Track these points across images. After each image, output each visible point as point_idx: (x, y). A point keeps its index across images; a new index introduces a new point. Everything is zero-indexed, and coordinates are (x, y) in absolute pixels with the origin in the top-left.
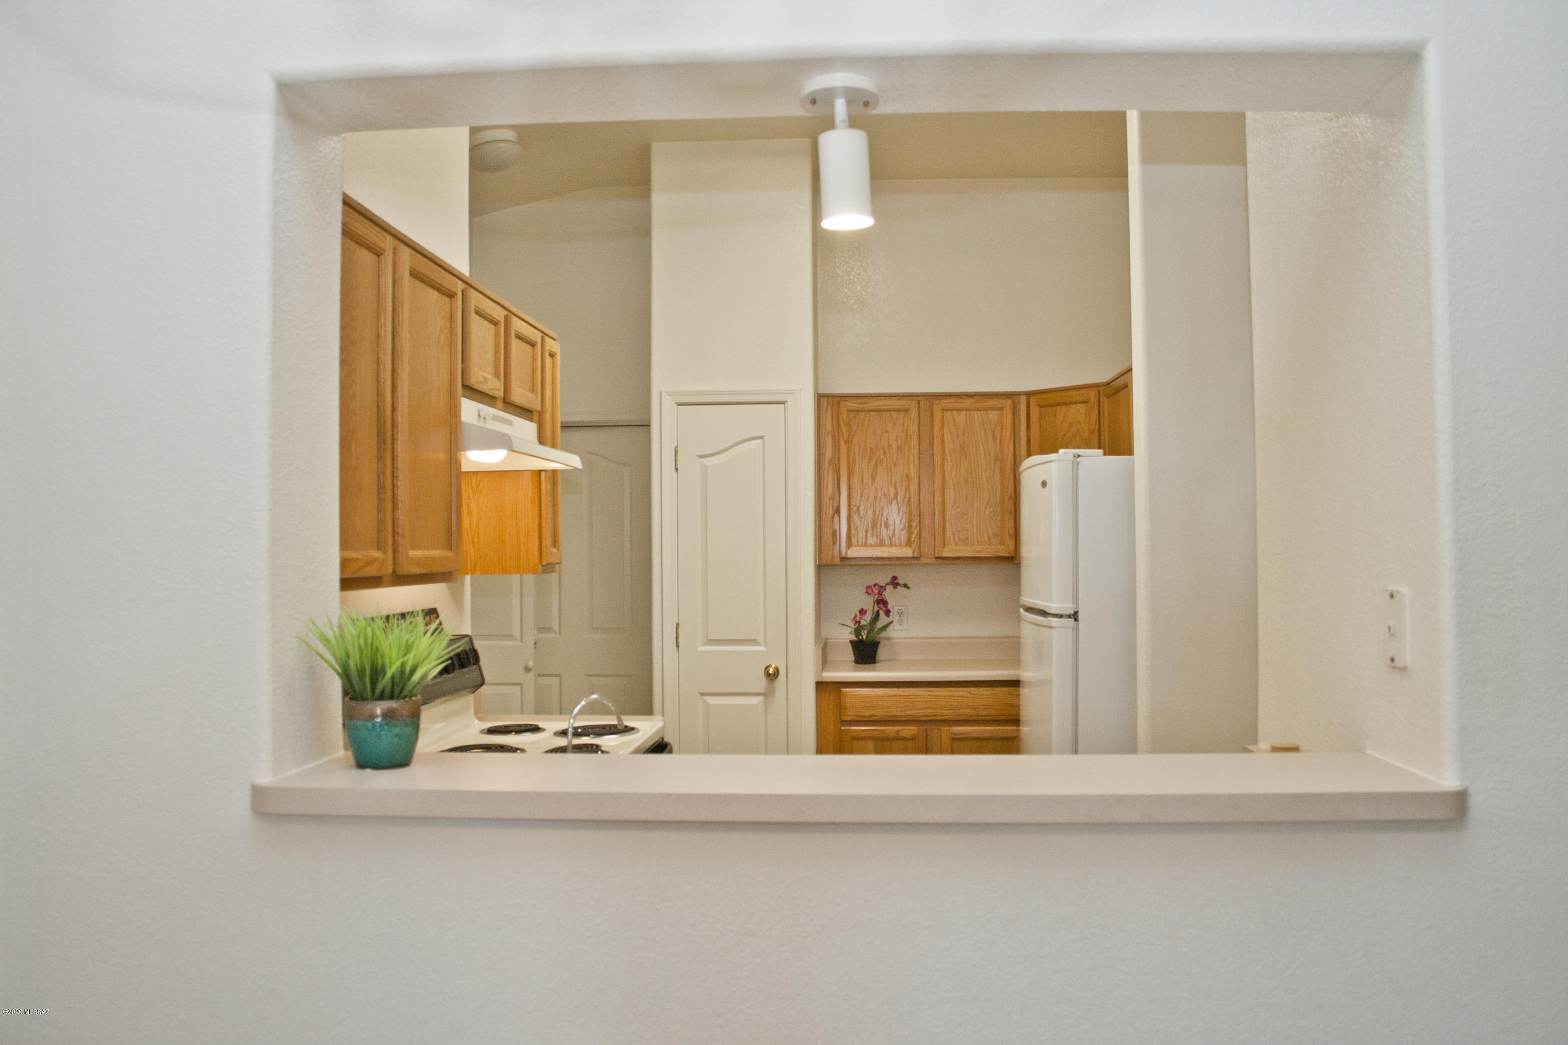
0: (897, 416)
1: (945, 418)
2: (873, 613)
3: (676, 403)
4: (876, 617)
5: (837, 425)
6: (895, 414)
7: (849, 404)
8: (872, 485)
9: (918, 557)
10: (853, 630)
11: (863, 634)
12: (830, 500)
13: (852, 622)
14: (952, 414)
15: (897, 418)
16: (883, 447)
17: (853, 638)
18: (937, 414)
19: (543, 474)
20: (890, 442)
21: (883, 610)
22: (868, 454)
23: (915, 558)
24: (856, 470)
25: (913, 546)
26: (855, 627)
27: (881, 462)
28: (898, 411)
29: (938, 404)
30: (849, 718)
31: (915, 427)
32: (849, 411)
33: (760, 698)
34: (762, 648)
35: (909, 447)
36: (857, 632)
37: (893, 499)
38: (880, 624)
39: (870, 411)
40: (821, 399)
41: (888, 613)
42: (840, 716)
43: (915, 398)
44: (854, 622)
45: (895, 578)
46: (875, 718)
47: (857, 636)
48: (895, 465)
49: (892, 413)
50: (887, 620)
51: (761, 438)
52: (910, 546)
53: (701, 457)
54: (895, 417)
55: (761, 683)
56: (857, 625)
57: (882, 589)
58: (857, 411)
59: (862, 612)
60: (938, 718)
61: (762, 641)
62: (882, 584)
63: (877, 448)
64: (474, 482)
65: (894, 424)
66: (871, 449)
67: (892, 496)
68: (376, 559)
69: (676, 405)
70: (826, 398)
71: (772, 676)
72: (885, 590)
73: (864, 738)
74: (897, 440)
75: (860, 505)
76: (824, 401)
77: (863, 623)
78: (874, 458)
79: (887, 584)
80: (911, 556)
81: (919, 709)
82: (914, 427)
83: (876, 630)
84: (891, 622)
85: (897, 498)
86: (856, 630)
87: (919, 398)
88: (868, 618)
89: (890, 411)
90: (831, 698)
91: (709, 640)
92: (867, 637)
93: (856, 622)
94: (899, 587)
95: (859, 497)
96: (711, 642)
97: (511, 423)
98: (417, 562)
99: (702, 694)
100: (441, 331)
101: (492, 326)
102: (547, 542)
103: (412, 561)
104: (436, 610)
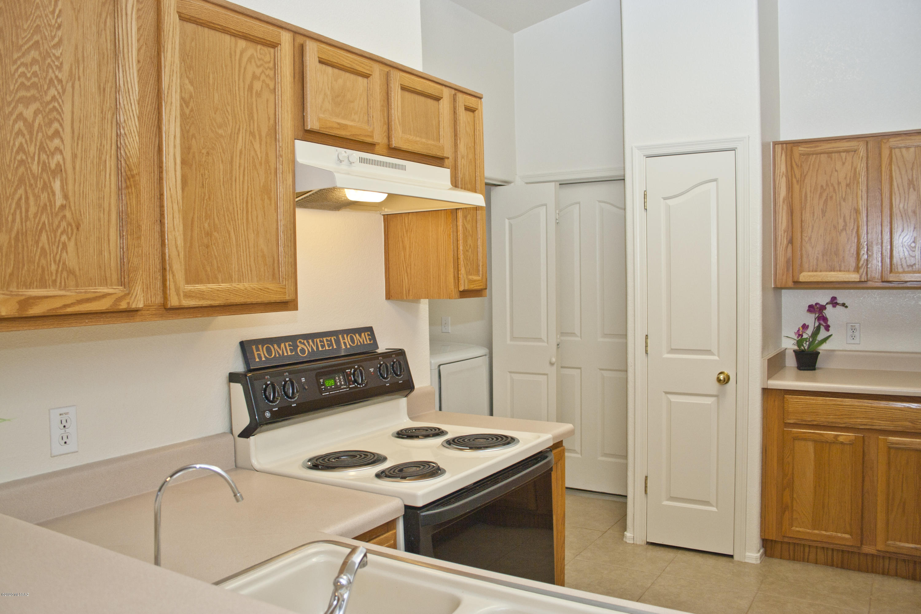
0: (846, 156)
1: (893, 154)
2: (814, 328)
3: (644, 156)
4: (817, 331)
5: (790, 167)
6: (843, 155)
7: (800, 148)
8: (822, 218)
9: (865, 281)
10: (796, 342)
11: (805, 345)
12: (784, 233)
13: (796, 335)
14: (901, 152)
15: (846, 159)
16: (832, 185)
17: (796, 348)
18: (885, 153)
20: (839, 181)
21: (823, 325)
22: (819, 192)
23: (862, 282)
24: (808, 205)
25: (861, 271)
26: (798, 339)
27: (831, 197)
28: (847, 151)
29: (886, 143)
30: (792, 421)
31: (864, 165)
32: (800, 154)
33: (713, 399)
34: (716, 358)
35: (858, 183)
36: (799, 343)
37: (842, 230)
38: (820, 337)
39: (821, 153)
40: (776, 146)
41: (827, 328)
42: (784, 419)
43: (863, 139)
44: (797, 335)
45: (834, 299)
46: (815, 423)
47: (799, 346)
48: (844, 200)
49: (842, 154)
50: (828, 334)
51: (715, 180)
52: (858, 272)
53: (665, 199)
54: (844, 158)
55: (714, 387)
56: (800, 338)
57: (823, 308)
58: (808, 154)
59: (805, 327)
60: (874, 427)
61: (715, 352)
62: (824, 303)
63: (827, 185)
64: (406, 222)
65: (844, 164)
66: (822, 186)
67: (841, 227)
69: (645, 157)
70: (780, 145)
71: (724, 381)
72: (825, 308)
73: (805, 439)
74: (846, 178)
75: (811, 236)
76: (779, 148)
77: (805, 336)
78: (824, 195)
79: (827, 304)
80: (858, 280)
81: (857, 418)
82: (862, 165)
83: (817, 342)
84: (830, 336)
85: (845, 229)
86: (798, 342)
87: (867, 139)
88: (810, 331)
89: (839, 152)
90: (776, 403)
91: (672, 349)
92: (809, 347)
93: (799, 335)
94: (838, 306)
95: (810, 229)
96: (673, 351)
97: (403, 168)
98: (201, 295)
99: (667, 393)
100: (255, 77)
101: (360, 79)
102: (463, 271)
103: (188, 295)
104: (370, 330)
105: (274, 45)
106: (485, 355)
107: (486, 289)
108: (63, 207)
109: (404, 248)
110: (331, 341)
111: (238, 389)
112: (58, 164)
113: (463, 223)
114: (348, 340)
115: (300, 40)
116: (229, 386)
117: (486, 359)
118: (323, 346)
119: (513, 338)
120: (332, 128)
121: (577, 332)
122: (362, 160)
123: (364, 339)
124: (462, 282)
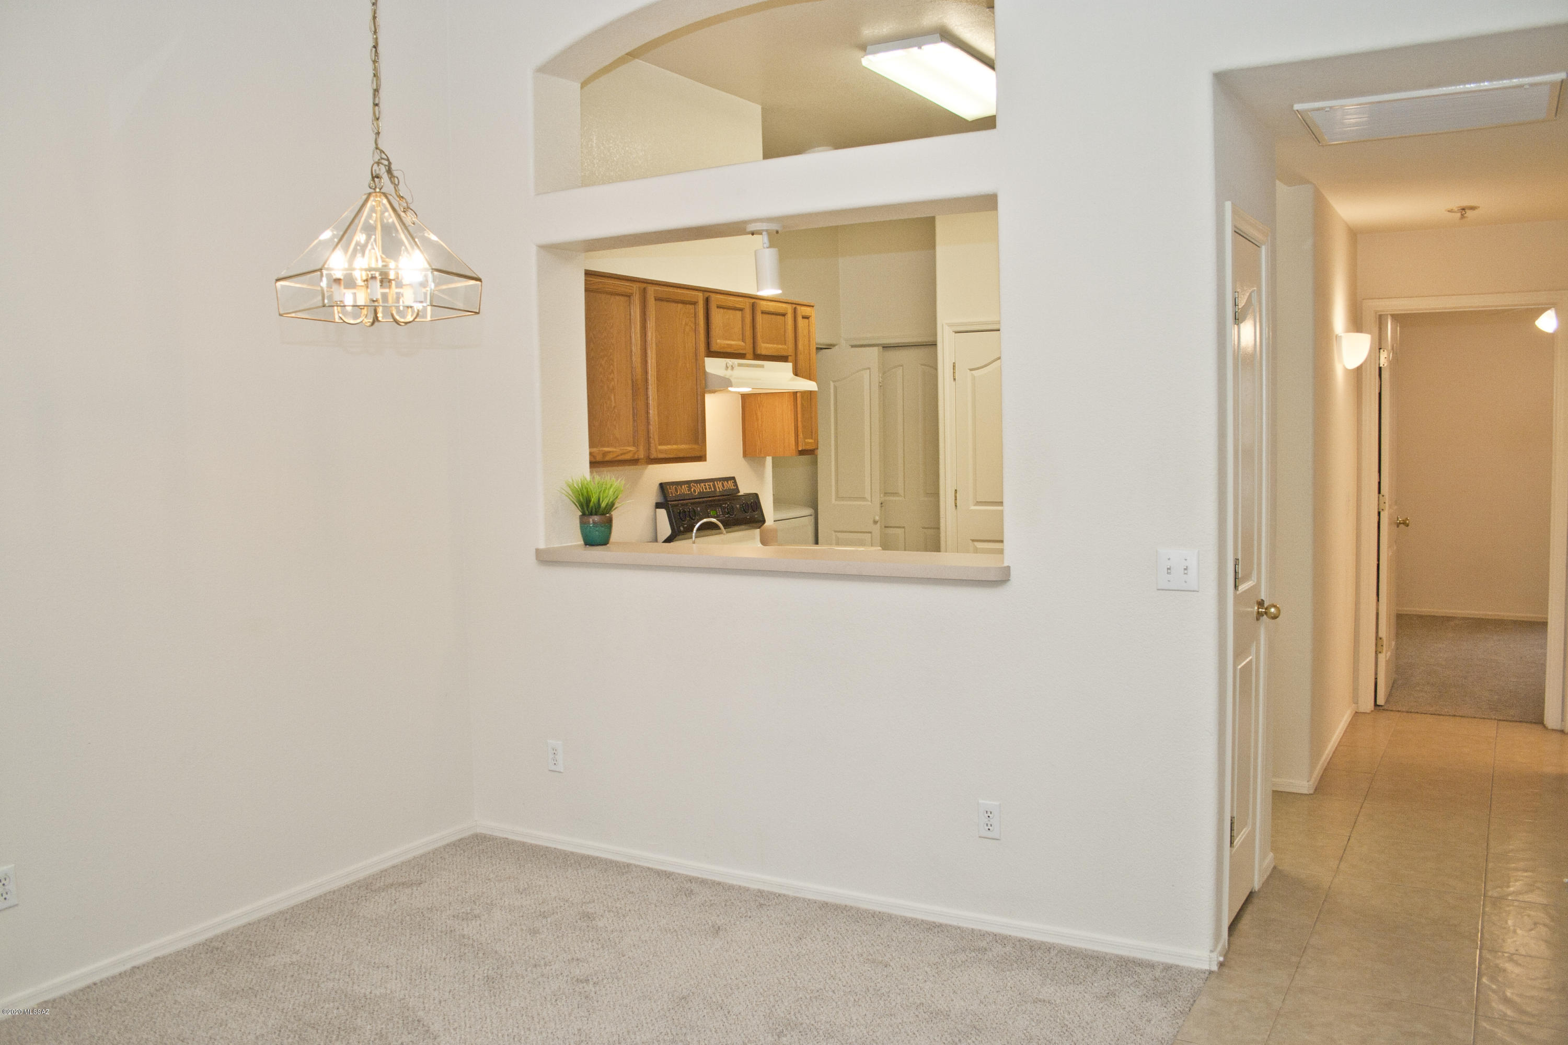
3: (954, 330)
19: (798, 395)
53: (971, 370)
64: (759, 399)
68: (631, 451)
69: (954, 332)
91: (977, 501)
96: (979, 503)
97: (762, 366)
98: (665, 451)
99: (973, 541)
100: (686, 324)
101: (737, 312)
102: (801, 436)
103: (661, 452)
104: (733, 478)
105: (695, 303)
106: (811, 515)
107: (817, 449)
108: (614, 407)
109: (757, 420)
110: (710, 485)
111: (662, 514)
112: (613, 386)
113: (802, 403)
114: (720, 484)
115: (707, 294)
116: (655, 512)
117: (812, 519)
118: (706, 489)
119: (838, 498)
120: (724, 348)
121: (901, 492)
122: (740, 365)
123: (730, 485)
124: (800, 444)
